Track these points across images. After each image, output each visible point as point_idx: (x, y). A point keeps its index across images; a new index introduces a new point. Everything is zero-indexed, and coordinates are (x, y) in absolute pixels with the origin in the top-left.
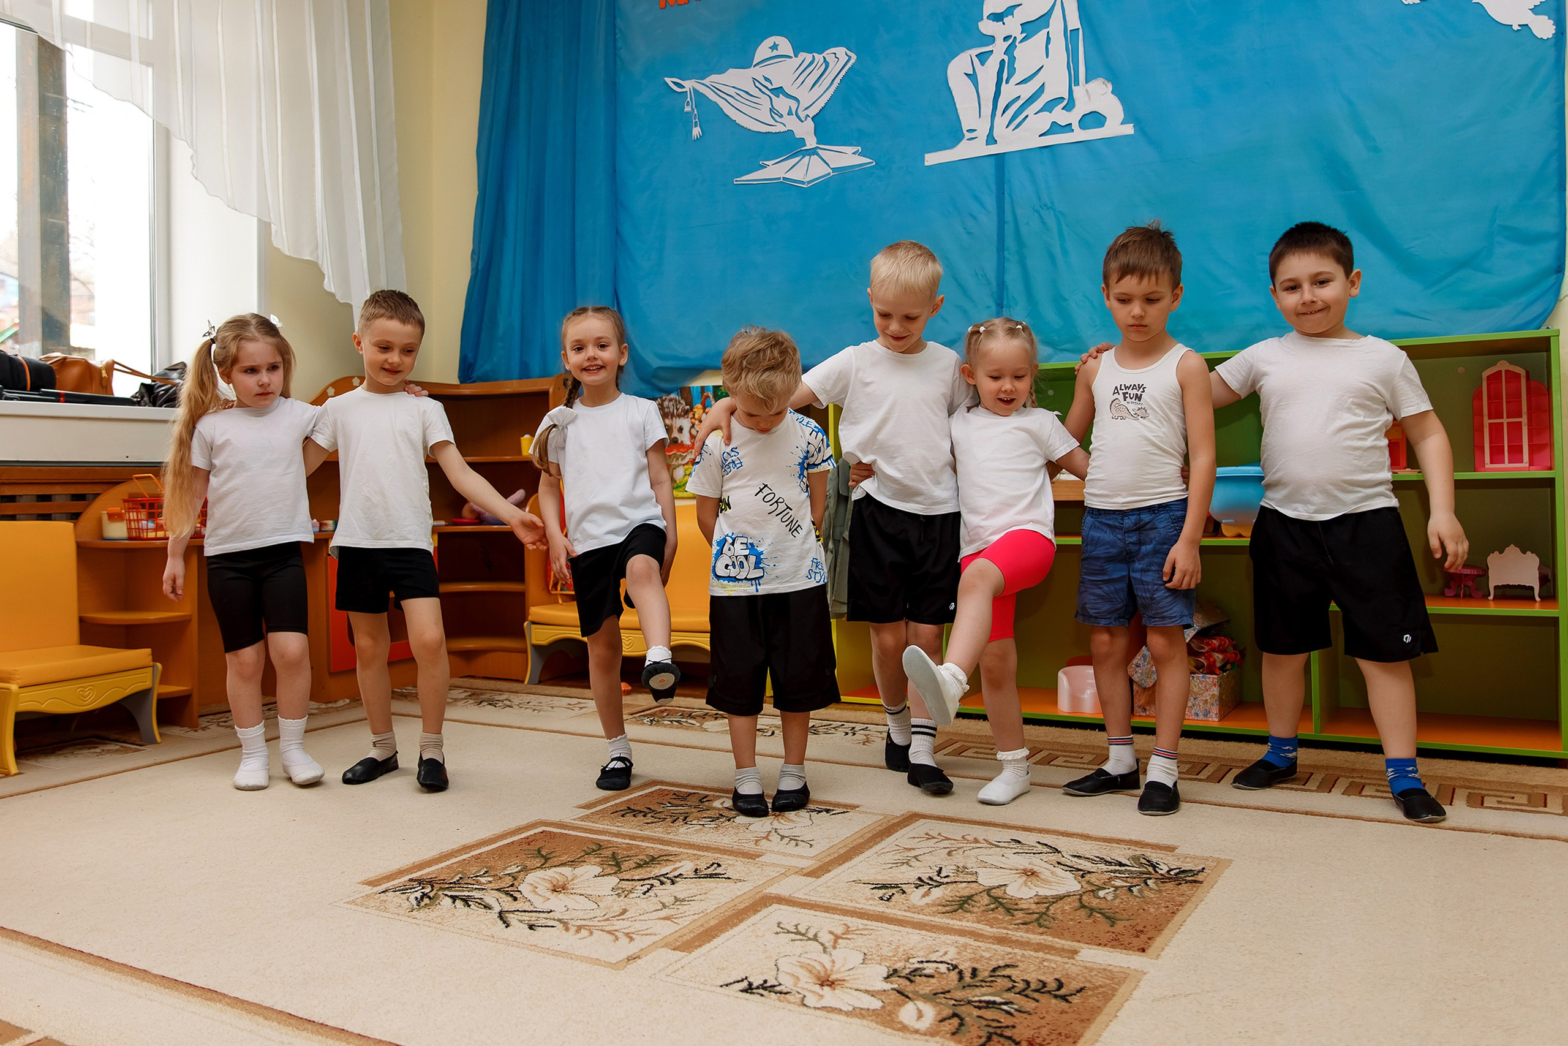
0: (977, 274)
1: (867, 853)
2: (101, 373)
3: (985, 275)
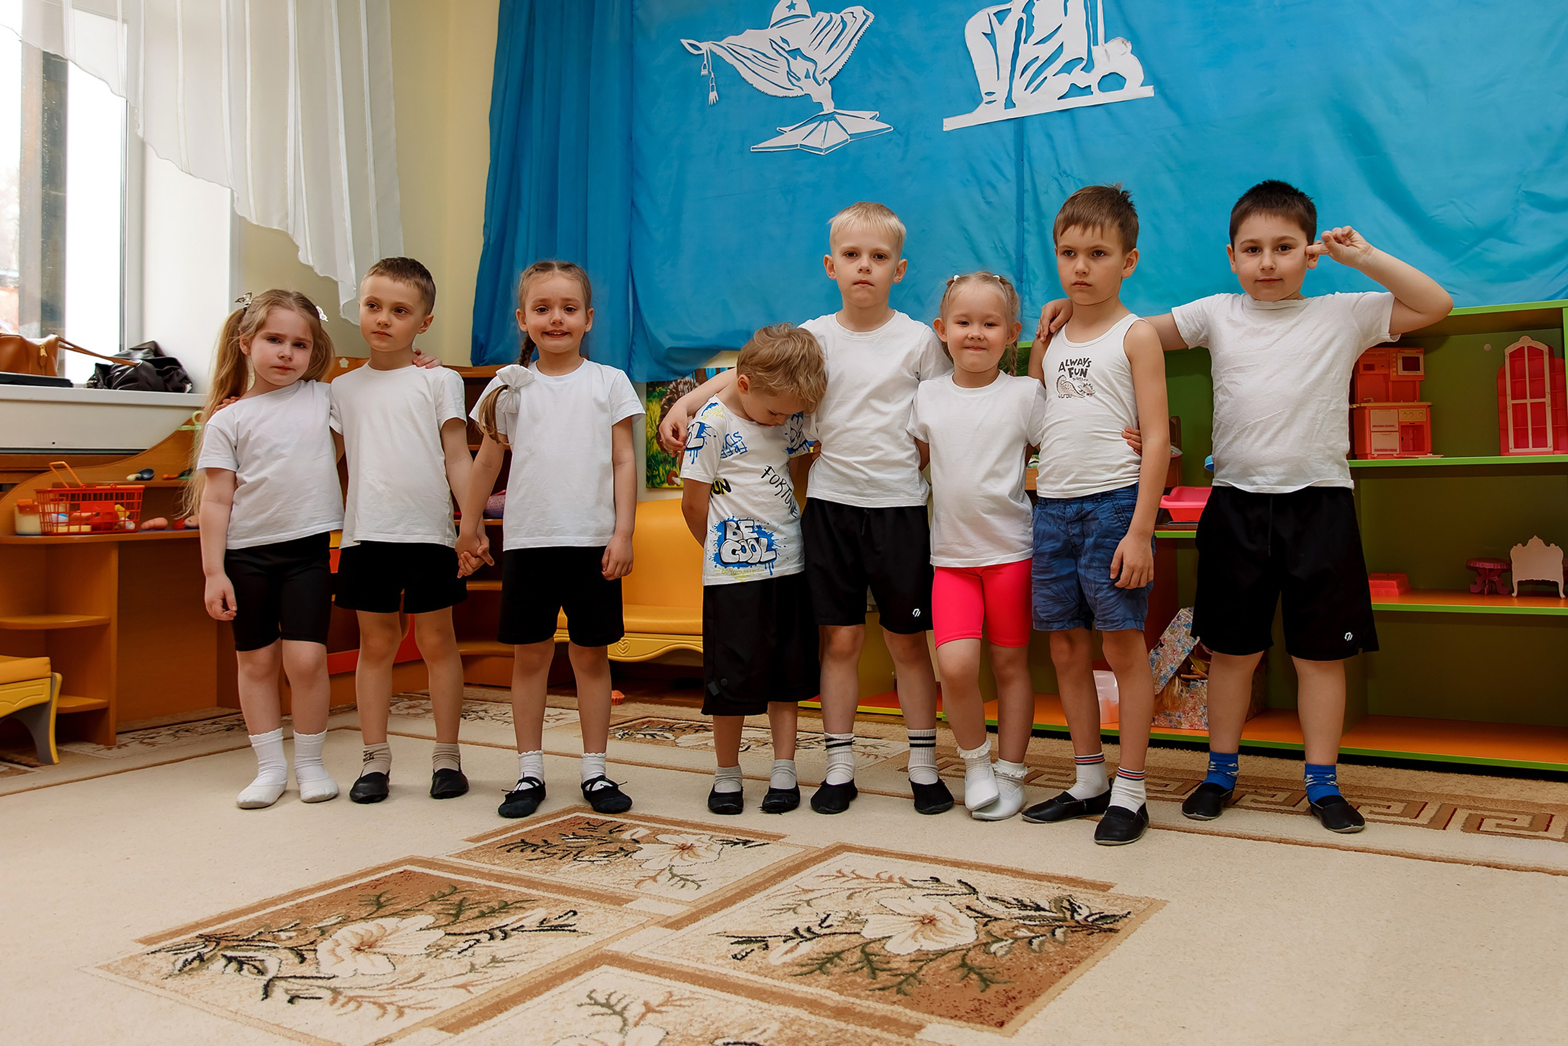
0: (996, 247)
1: (757, 897)
2: (39, 352)
3: (1004, 247)
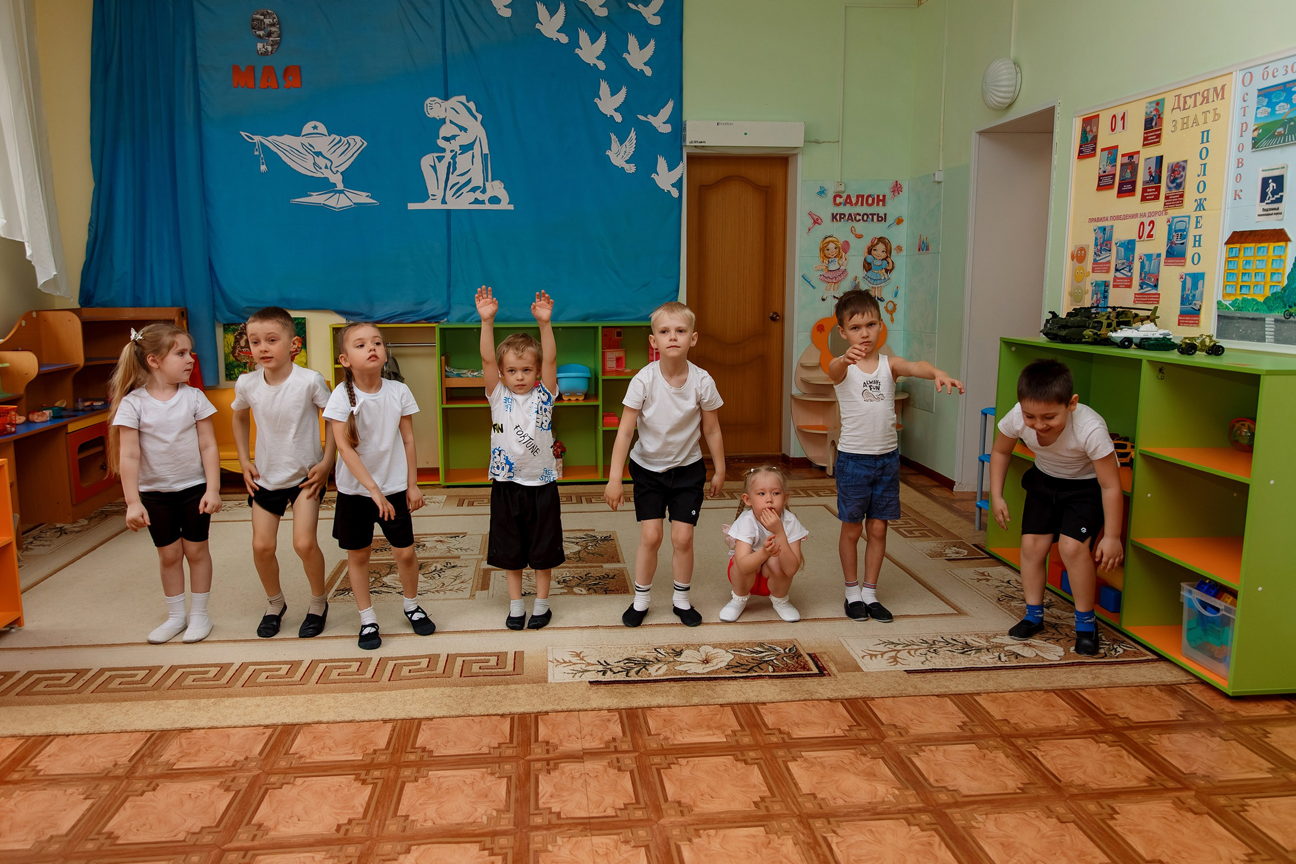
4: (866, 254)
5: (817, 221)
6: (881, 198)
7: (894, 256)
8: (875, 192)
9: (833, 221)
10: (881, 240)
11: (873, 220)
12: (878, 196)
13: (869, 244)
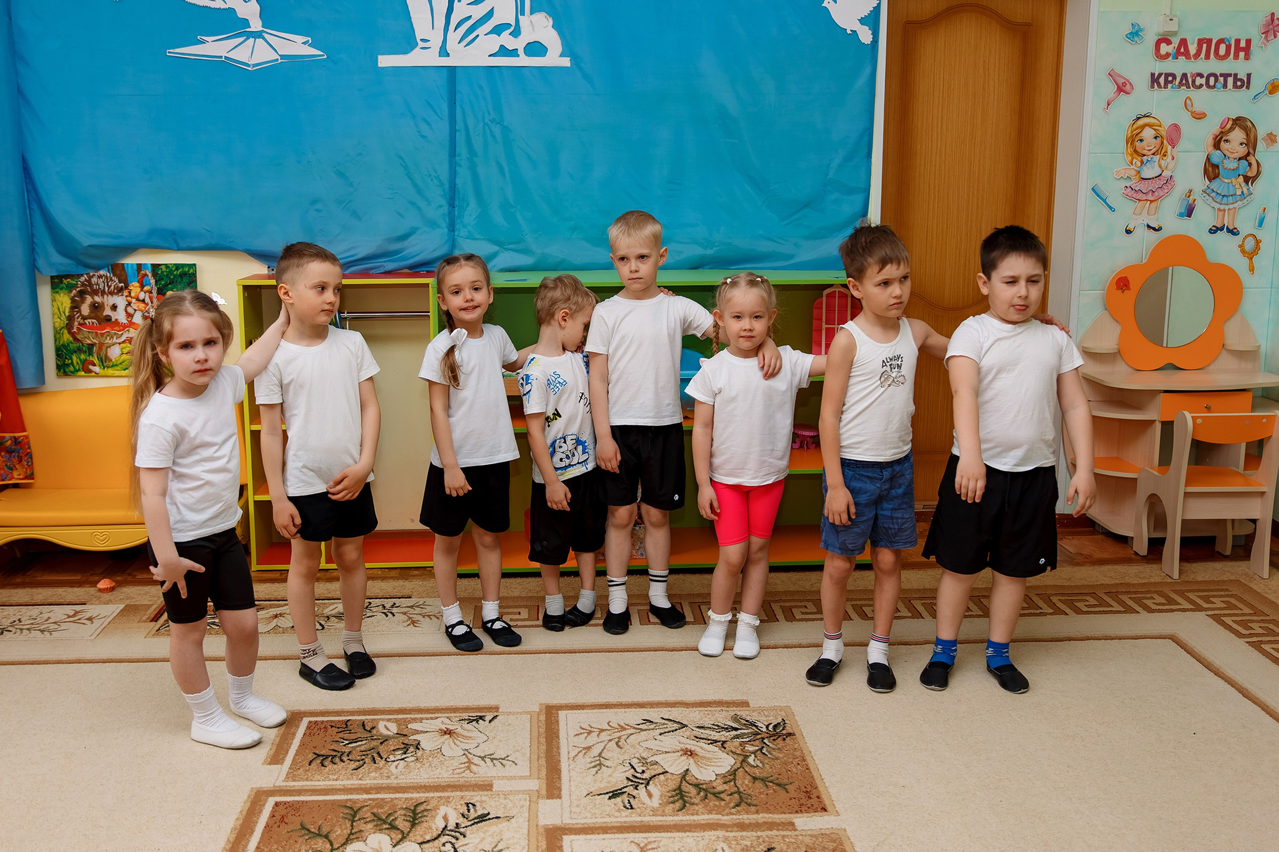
0: (430, 175)
3: (438, 177)
4: (1211, 149)
5: (1122, 88)
6: (1243, 44)
7: (1262, 153)
8: (1231, 33)
9: (1153, 87)
10: (1239, 122)
11: (1225, 86)
12: (1238, 41)
13: (1216, 130)
